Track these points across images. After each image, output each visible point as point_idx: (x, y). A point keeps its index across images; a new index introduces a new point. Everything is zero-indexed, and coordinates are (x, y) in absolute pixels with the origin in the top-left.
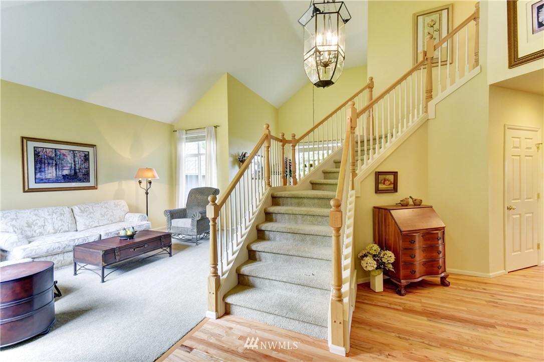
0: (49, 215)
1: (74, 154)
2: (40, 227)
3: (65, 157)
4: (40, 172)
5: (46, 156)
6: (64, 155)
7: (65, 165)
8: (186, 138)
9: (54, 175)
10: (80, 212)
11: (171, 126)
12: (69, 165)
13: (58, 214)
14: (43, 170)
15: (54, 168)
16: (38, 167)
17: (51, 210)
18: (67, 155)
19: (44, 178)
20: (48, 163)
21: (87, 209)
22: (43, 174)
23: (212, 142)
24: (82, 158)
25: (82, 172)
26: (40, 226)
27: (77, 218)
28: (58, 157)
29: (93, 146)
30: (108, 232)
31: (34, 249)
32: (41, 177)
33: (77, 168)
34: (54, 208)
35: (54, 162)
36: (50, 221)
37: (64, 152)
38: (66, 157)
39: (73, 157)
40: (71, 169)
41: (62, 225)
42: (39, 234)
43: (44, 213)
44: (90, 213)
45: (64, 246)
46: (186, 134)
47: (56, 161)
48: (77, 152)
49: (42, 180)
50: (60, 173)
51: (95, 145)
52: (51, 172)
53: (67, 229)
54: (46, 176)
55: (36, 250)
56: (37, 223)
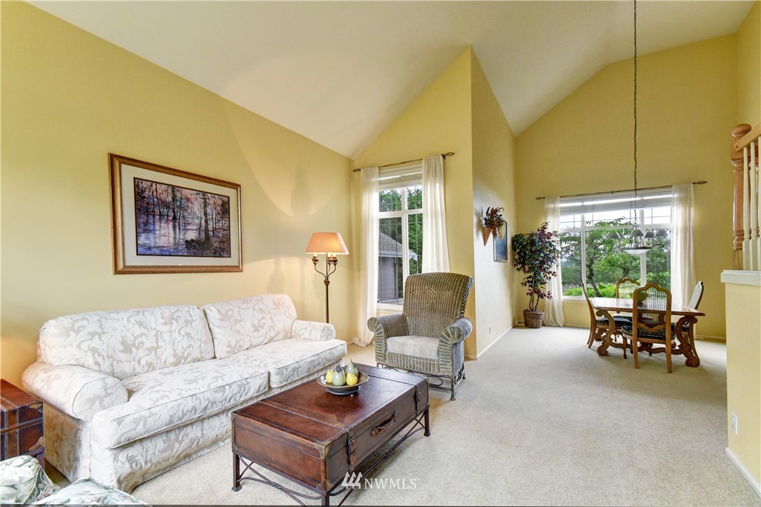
0: (165, 324)
1: (205, 199)
2: (150, 350)
3: (190, 205)
4: (147, 231)
5: (156, 200)
6: (188, 200)
7: (190, 220)
8: (380, 183)
9: (172, 240)
10: (220, 320)
11: (350, 161)
12: (197, 221)
13: (181, 321)
14: (151, 228)
15: (171, 225)
16: (141, 221)
17: (167, 311)
18: (193, 201)
19: (152, 245)
20: (161, 215)
21: (230, 313)
22: (151, 235)
23: (438, 185)
24: (219, 208)
25: (218, 237)
26: (148, 349)
27: (215, 330)
28: (178, 203)
29: (236, 186)
30: (281, 366)
31: (142, 418)
32: (147, 242)
33: (210, 228)
34: (173, 309)
35: (171, 214)
36: (167, 336)
37: (187, 193)
38: (192, 203)
39: (203, 205)
40: (199, 229)
41: (190, 346)
42: (146, 368)
43: (155, 319)
44: (237, 321)
45: (204, 404)
46: (379, 173)
47: (174, 212)
48: (209, 195)
49: (150, 248)
50: (181, 237)
51: (240, 186)
52: (165, 234)
53: (199, 356)
54: (157, 240)
55: (145, 419)
56: (142, 343)
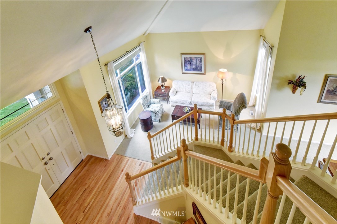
0: (185, 85)
1: (196, 59)
3: (194, 61)
4: (186, 66)
5: (187, 60)
7: (193, 64)
10: (195, 86)
12: (195, 64)
15: (190, 65)
19: (187, 69)
20: (188, 63)
21: (198, 84)
24: (199, 60)
25: (199, 67)
27: (194, 88)
28: (191, 61)
29: (204, 54)
30: (194, 101)
33: (197, 65)
35: (190, 63)
36: (185, 87)
37: (193, 58)
40: (195, 66)
44: (199, 87)
46: (263, 42)
48: (198, 58)
50: (192, 67)
52: (189, 67)
